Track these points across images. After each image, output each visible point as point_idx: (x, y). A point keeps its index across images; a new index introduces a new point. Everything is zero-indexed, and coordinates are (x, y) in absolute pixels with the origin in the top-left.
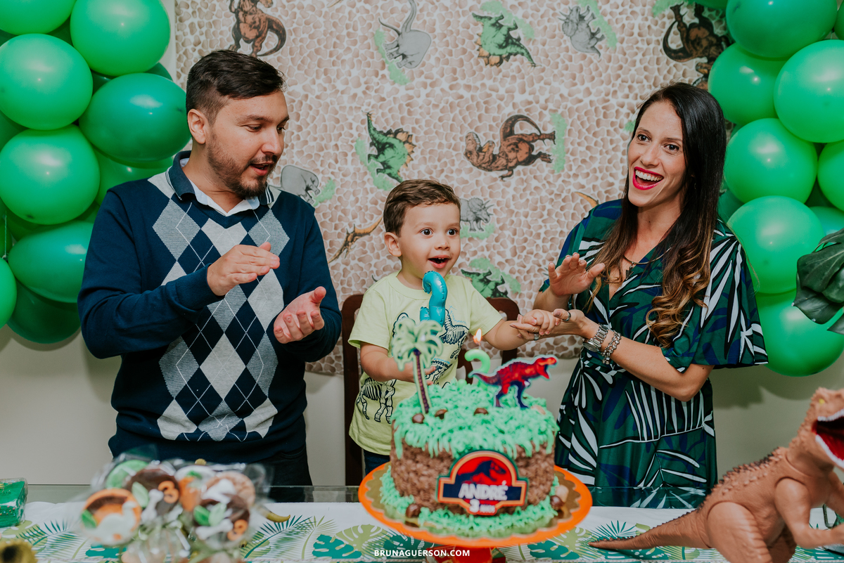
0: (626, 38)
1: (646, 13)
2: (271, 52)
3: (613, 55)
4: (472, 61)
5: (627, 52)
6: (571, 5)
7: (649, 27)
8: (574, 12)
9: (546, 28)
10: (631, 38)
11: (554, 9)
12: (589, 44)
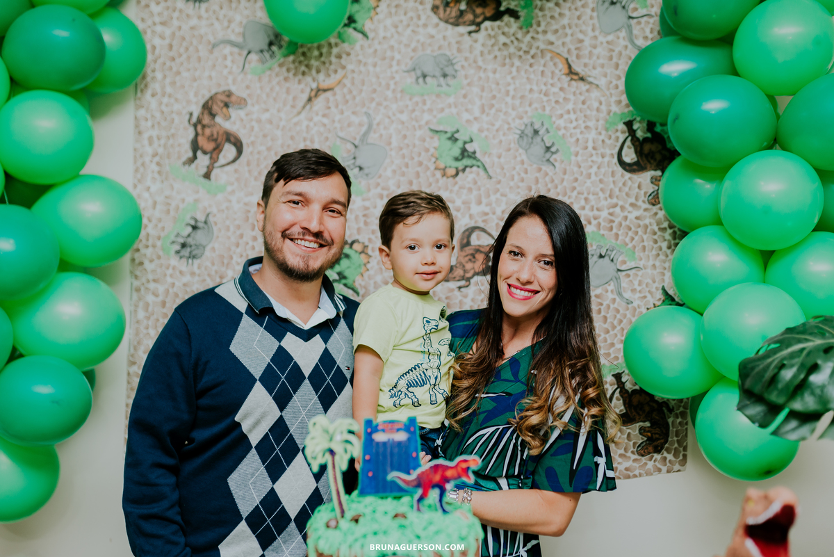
0: (581, 152)
1: (600, 127)
2: (228, 164)
3: (568, 168)
4: (429, 173)
5: (582, 165)
6: (526, 120)
7: (603, 141)
8: (529, 127)
9: (501, 142)
10: (586, 151)
11: (509, 124)
12: (544, 157)
